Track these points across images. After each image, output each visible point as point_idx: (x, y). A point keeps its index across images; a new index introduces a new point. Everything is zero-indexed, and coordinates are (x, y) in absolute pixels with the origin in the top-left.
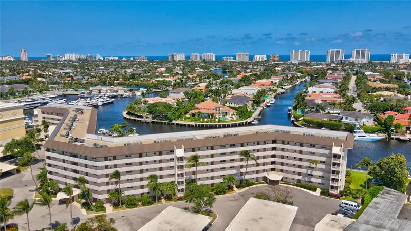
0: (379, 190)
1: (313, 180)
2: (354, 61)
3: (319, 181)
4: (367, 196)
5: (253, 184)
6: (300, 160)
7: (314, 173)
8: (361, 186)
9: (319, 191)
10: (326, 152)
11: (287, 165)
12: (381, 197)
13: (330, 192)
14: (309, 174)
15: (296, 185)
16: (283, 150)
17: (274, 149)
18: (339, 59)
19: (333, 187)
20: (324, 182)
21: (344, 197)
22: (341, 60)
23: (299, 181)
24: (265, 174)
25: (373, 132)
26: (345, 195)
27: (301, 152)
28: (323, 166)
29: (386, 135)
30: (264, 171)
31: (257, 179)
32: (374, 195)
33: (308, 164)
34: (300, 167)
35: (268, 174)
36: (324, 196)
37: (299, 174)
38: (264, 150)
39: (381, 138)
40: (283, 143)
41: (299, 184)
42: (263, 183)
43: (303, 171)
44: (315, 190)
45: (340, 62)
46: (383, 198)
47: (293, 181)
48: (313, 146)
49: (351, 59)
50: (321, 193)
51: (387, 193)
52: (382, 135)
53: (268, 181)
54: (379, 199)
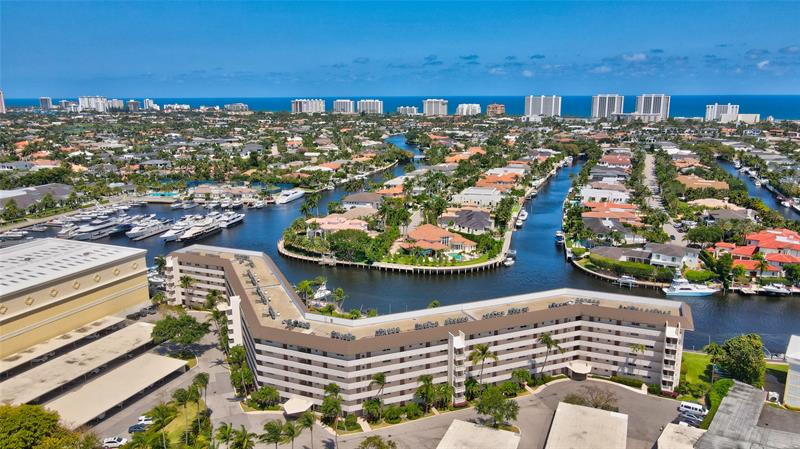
0: (729, 385)
1: (636, 372)
2: (642, 118)
3: (645, 373)
4: (714, 396)
5: (551, 379)
6: (617, 343)
7: (638, 362)
8: (701, 377)
9: (645, 387)
10: (656, 333)
11: (597, 350)
12: (732, 396)
13: (663, 389)
14: (630, 364)
15: (611, 380)
16: (591, 329)
17: (578, 328)
18: (614, 113)
19: (664, 383)
20: (653, 374)
21: (681, 396)
22: (618, 116)
23: (614, 373)
24: (566, 364)
25: (701, 282)
26: (682, 393)
27: (618, 333)
28: (650, 353)
29: (721, 285)
30: (563, 360)
31: (554, 372)
32: (723, 393)
33: (629, 350)
34: (616, 353)
35: (571, 364)
36: (654, 396)
37: (615, 363)
38: (565, 330)
39: (715, 291)
40: (592, 319)
41: (615, 377)
42: (562, 377)
43: (621, 359)
44: (639, 386)
45: (616, 118)
46: (736, 397)
47: (606, 373)
48: (636, 324)
49: (636, 113)
50: (649, 391)
51: (739, 389)
52: (714, 285)
53: (571, 374)
54: (730, 398)
